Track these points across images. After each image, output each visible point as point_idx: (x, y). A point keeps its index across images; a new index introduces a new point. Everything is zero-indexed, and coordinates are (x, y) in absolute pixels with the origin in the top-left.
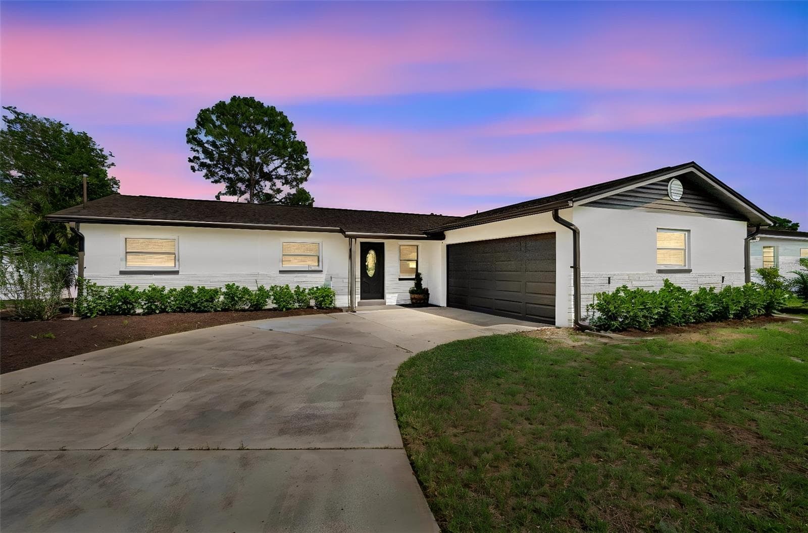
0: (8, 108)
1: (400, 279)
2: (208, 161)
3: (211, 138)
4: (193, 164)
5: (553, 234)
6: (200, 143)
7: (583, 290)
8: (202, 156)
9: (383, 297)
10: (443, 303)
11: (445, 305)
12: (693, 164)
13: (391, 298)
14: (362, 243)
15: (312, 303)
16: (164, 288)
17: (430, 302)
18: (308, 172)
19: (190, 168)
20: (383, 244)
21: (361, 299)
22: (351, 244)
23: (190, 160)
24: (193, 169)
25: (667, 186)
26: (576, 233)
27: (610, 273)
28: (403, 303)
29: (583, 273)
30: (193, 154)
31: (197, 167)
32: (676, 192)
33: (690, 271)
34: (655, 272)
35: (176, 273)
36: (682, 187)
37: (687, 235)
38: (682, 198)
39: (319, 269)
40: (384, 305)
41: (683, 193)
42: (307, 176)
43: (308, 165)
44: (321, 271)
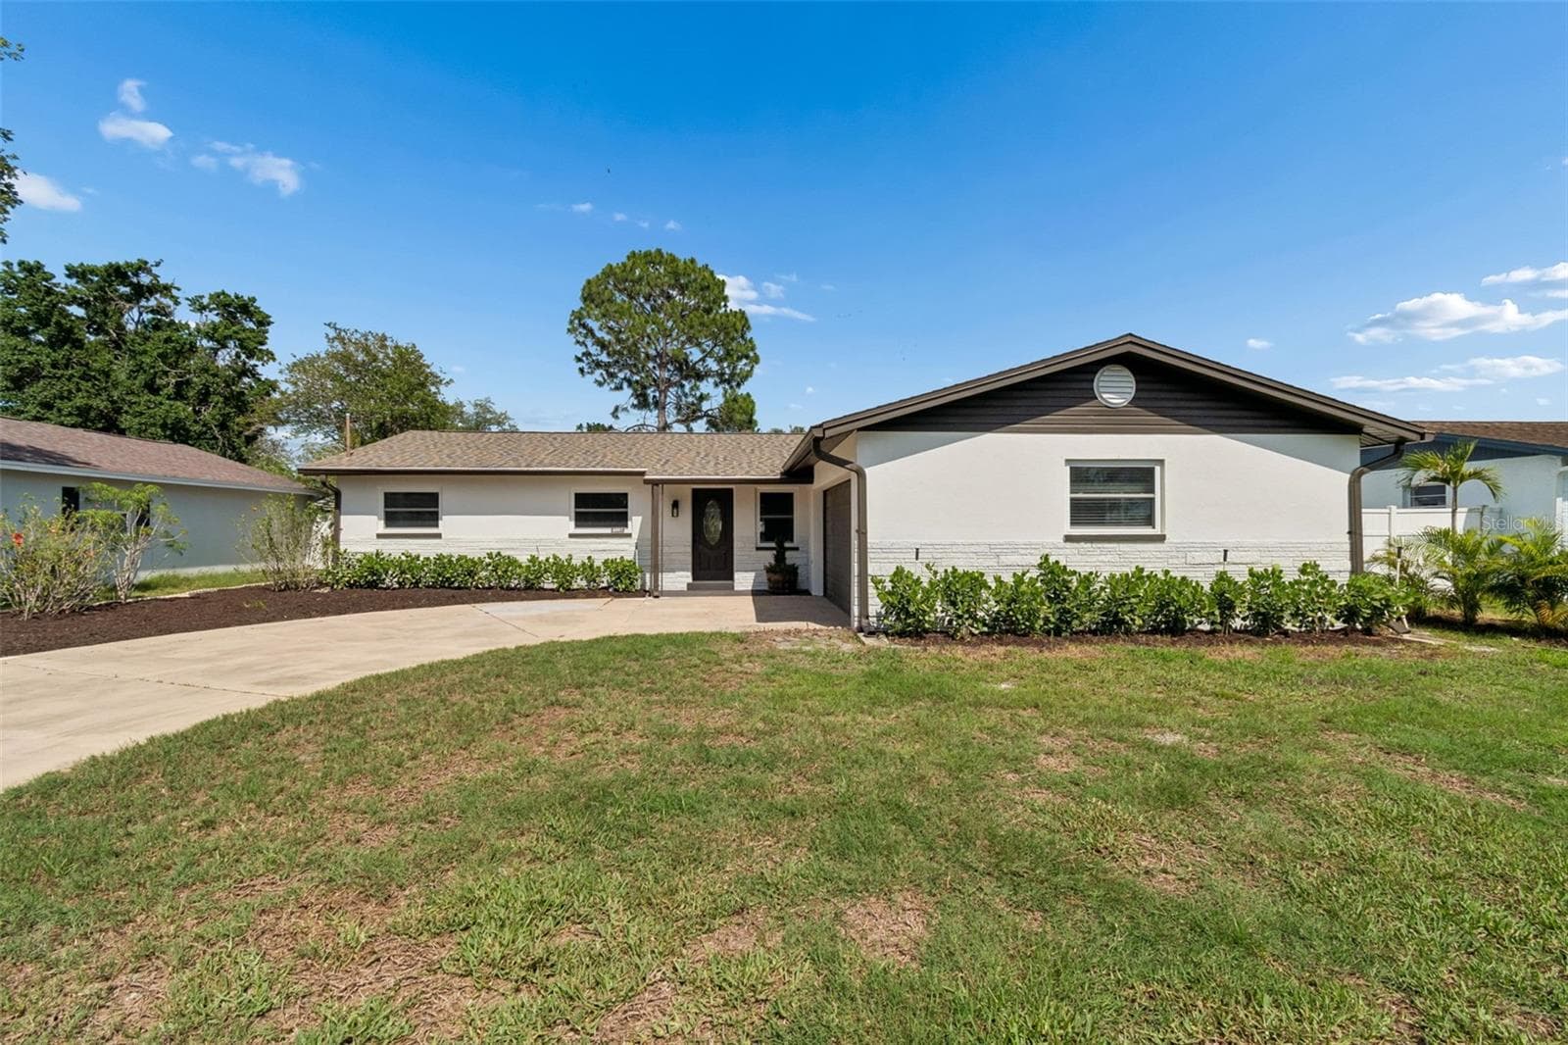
0: (329, 325)
1: (758, 549)
2: (604, 358)
6: (589, 332)
7: (873, 568)
8: (594, 350)
9: (731, 578)
10: (818, 589)
11: (821, 593)
12: (1129, 339)
13: (744, 580)
14: (695, 491)
15: (604, 583)
16: (418, 558)
17: (799, 588)
18: (755, 360)
19: (577, 371)
20: (731, 490)
21: (694, 579)
23: (579, 360)
25: (1093, 381)
26: (862, 479)
27: (916, 542)
28: (761, 587)
29: (871, 539)
30: (580, 351)
31: (587, 368)
32: (1116, 390)
33: (1161, 538)
34: (1061, 540)
35: (438, 536)
36: (1133, 379)
37: (1158, 469)
38: (1134, 402)
39: (626, 531)
40: (730, 591)
41: (1137, 390)
42: (752, 367)
43: (753, 349)
44: (629, 535)
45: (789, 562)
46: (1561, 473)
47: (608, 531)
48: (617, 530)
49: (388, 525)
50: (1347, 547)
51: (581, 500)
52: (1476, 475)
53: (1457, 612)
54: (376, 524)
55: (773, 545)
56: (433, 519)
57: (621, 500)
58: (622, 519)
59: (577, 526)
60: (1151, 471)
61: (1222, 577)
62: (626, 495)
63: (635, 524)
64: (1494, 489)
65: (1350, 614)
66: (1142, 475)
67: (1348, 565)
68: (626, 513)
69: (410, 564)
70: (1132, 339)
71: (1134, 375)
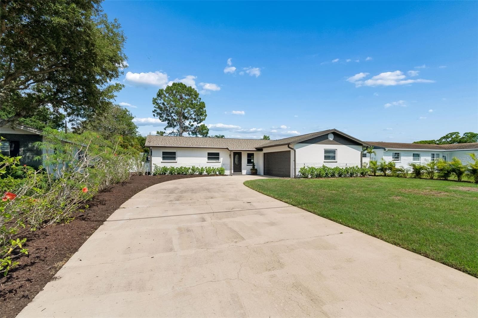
1: (247, 165)
2: (160, 112)
3: (162, 101)
4: (154, 113)
5: (290, 151)
6: (157, 104)
7: (297, 167)
8: (158, 109)
9: (241, 171)
10: (262, 173)
11: (263, 174)
13: (244, 172)
14: (234, 152)
15: (217, 173)
16: (174, 167)
17: (258, 174)
18: (206, 115)
20: (241, 152)
21: (234, 172)
22: (230, 153)
23: (153, 112)
24: (154, 115)
25: (328, 136)
26: (295, 151)
27: (304, 162)
28: (248, 174)
29: (297, 162)
30: (154, 109)
31: (156, 115)
32: (331, 138)
33: (337, 162)
34: (323, 162)
35: (176, 162)
36: (333, 136)
37: (336, 151)
38: (334, 139)
39: (219, 161)
40: (241, 174)
41: (334, 138)
42: (205, 118)
43: (205, 112)
44: (220, 162)
45: (255, 168)
46: (384, 152)
47: (215, 161)
48: (217, 161)
49: (163, 160)
50: (360, 163)
51: (209, 154)
52: (373, 152)
53: (373, 174)
54: (160, 159)
55: (252, 164)
56: (174, 158)
57: (218, 154)
58: (218, 158)
59: (208, 160)
60: (335, 151)
61: (346, 168)
62: (219, 153)
63: (221, 159)
64: (375, 155)
65: (362, 173)
66: (334, 152)
67: (360, 166)
68: (219, 157)
69: (172, 169)
70: (335, 130)
71: (334, 135)
